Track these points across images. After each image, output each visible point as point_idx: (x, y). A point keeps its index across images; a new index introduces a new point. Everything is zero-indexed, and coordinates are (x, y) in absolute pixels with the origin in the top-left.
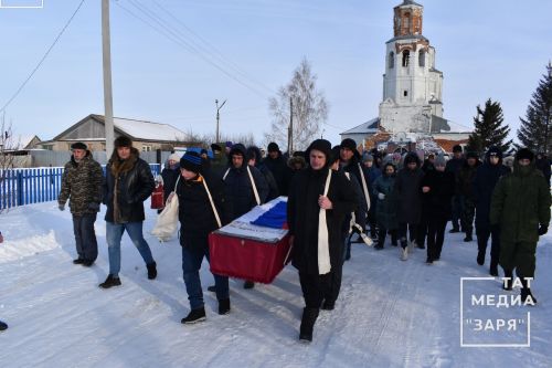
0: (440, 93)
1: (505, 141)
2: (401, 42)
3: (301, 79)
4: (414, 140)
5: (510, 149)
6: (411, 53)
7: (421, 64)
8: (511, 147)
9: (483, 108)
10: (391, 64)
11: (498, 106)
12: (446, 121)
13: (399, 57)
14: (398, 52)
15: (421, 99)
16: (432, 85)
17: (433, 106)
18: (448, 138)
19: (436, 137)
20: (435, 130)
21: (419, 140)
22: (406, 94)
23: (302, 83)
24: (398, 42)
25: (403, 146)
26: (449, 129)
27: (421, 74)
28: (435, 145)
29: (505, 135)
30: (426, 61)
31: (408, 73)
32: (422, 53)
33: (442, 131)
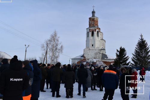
0: (105, 47)
1: (127, 62)
2: (91, 28)
3: (54, 38)
5: (129, 65)
6: (94, 32)
7: (98, 36)
8: (130, 64)
9: (119, 50)
10: (88, 36)
11: (124, 49)
12: (106, 55)
13: (90, 34)
14: (90, 32)
15: (98, 47)
16: (102, 44)
17: (102, 50)
18: (107, 61)
19: (103, 60)
20: (103, 58)
22: (93, 45)
23: (54, 39)
24: (90, 28)
25: (91, 63)
27: (98, 39)
28: (102, 63)
29: (127, 60)
30: (99, 35)
31: (93, 39)
32: (98, 32)
33: (105, 58)
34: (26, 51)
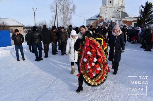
0: (124, 4)
4: (114, 21)
11: (151, 4)
12: (127, 13)
15: (117, 4)
17: (121, 8)
18: (128, 20)
19: (123, 20)
21: (116, 21)
22: (110, 2)
25: (109, 23)
26: (128, 16)
28: (122, 23)
33: (125, 17)
34: (35, 16)
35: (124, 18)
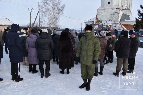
0: (129, 6)
4: (110, 24)
21: (113, 24)
22: (109, 3)
35: (125, 21)
